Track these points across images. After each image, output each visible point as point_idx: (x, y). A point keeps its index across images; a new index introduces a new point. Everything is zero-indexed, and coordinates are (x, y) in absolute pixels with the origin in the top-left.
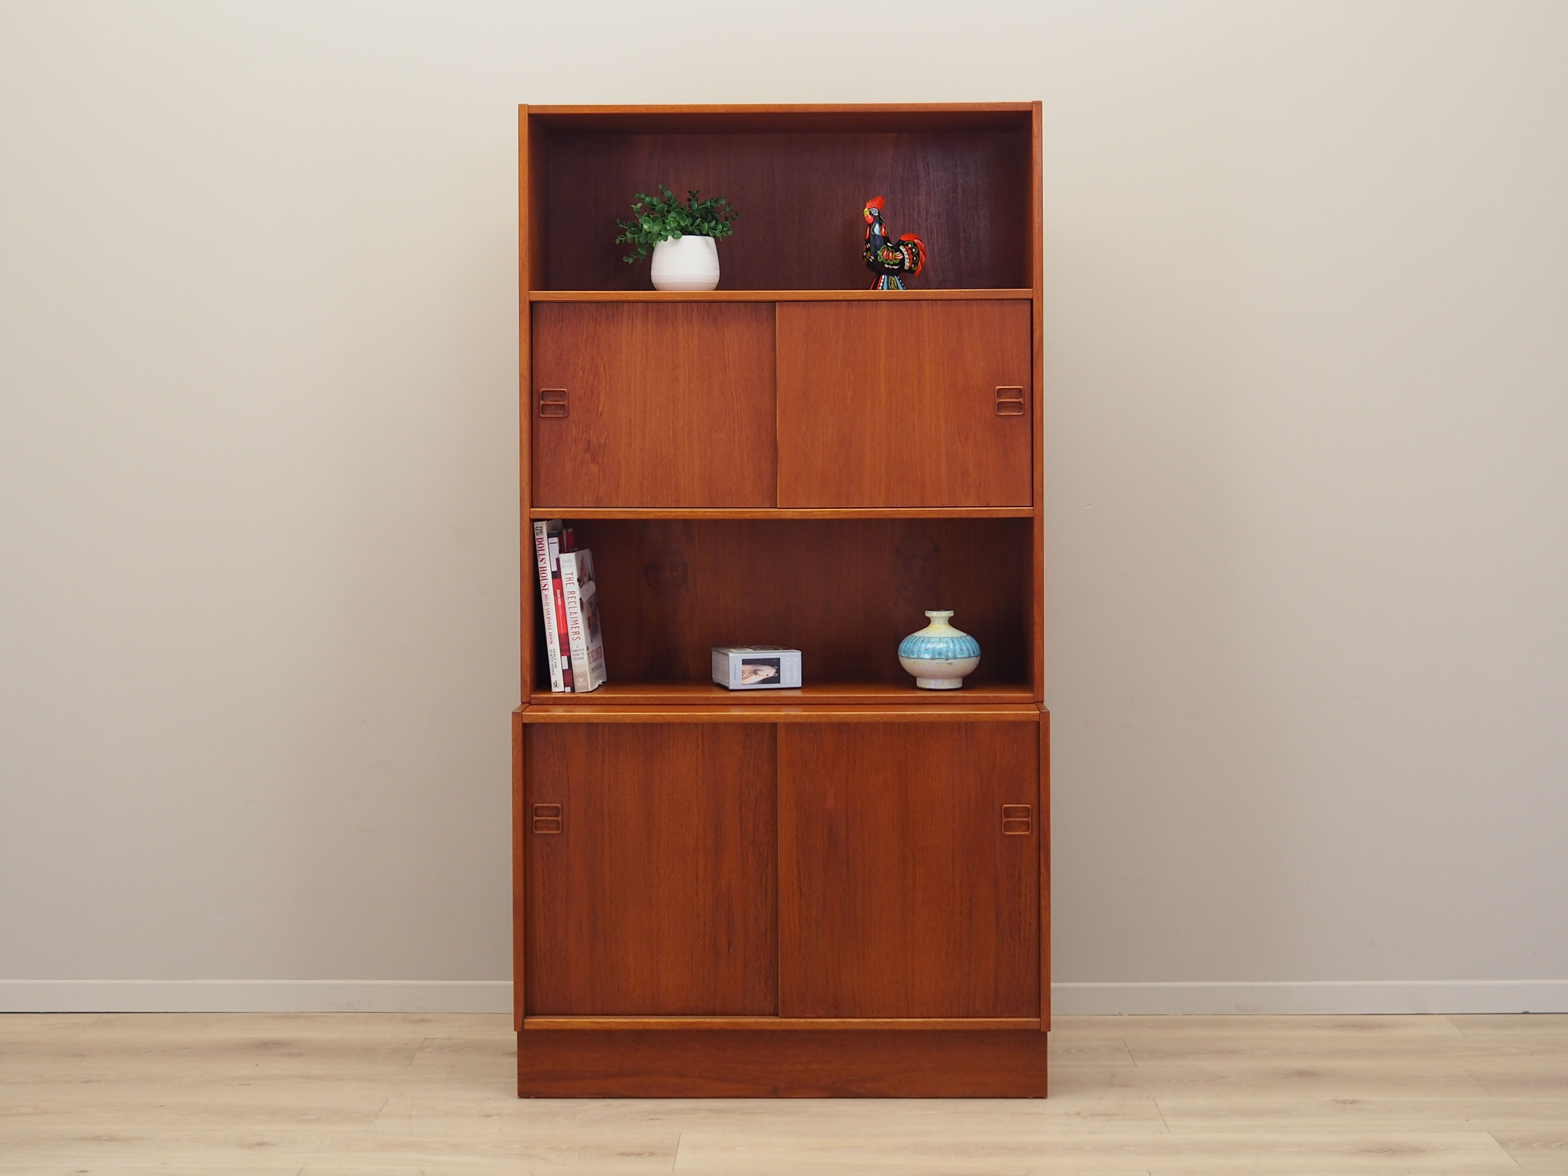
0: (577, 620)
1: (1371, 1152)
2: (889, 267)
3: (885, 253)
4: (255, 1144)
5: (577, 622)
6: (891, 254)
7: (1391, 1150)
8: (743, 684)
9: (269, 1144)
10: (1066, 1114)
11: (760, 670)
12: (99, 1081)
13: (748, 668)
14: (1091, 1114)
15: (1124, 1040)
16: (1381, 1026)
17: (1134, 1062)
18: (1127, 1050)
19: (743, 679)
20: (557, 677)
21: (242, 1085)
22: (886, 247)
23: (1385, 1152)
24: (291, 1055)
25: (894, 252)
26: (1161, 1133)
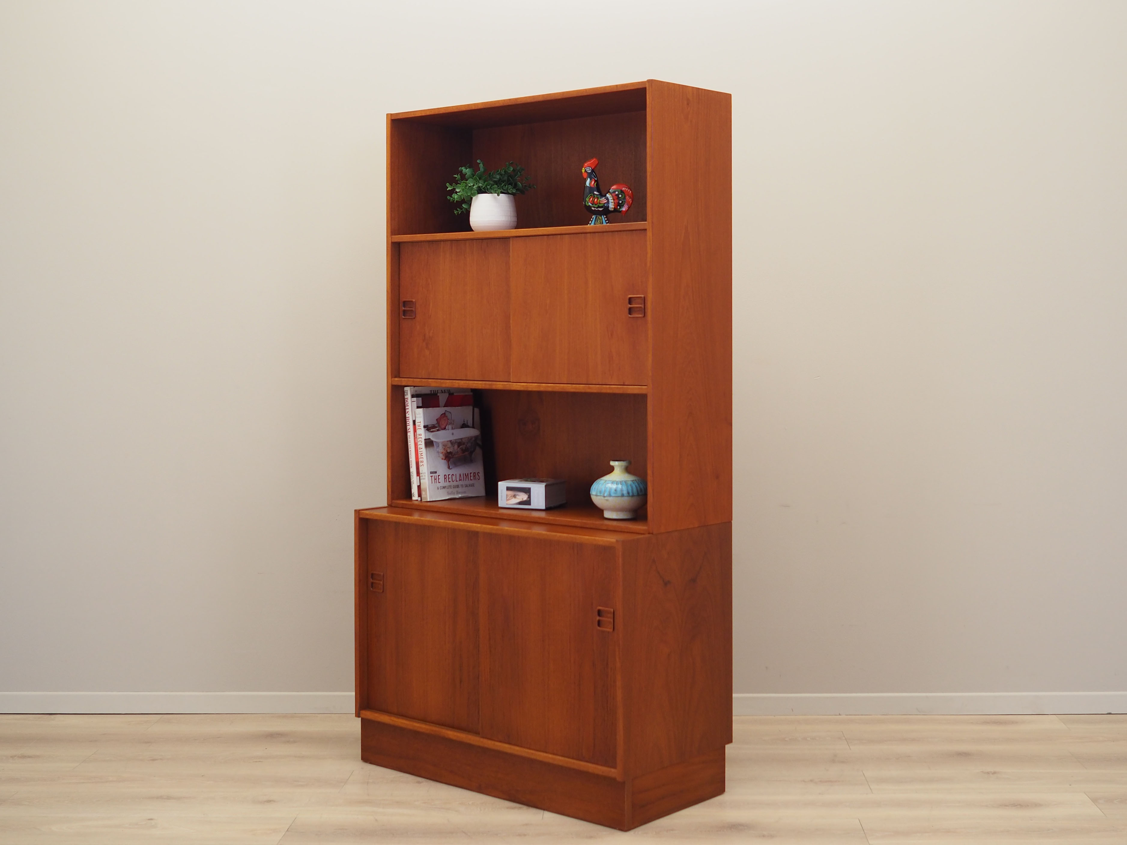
0: (422, 453)
1: (1006, 806)
2: (595, 210)
3: (591, 199)
4: (265, 801)
5: (422, 455)
6: (596, 200)
7: (1020, 805)
8: (507, 504)
9: (274, 801)
10: (804, 781)
11: (518, 495)
12: (161, 759)
13: (510, 493)
14: (821, 781)
15: (842, 732)
16: (1013, 723)
17: (849, 746)
18: (844, 738)
19: (507, 500)
20: (415, 490)
21: (256, 762)
22: (592, 195)
23: (1016, 806)
24: (288, 742)
25: (599, 198)
26: (867, 794)
